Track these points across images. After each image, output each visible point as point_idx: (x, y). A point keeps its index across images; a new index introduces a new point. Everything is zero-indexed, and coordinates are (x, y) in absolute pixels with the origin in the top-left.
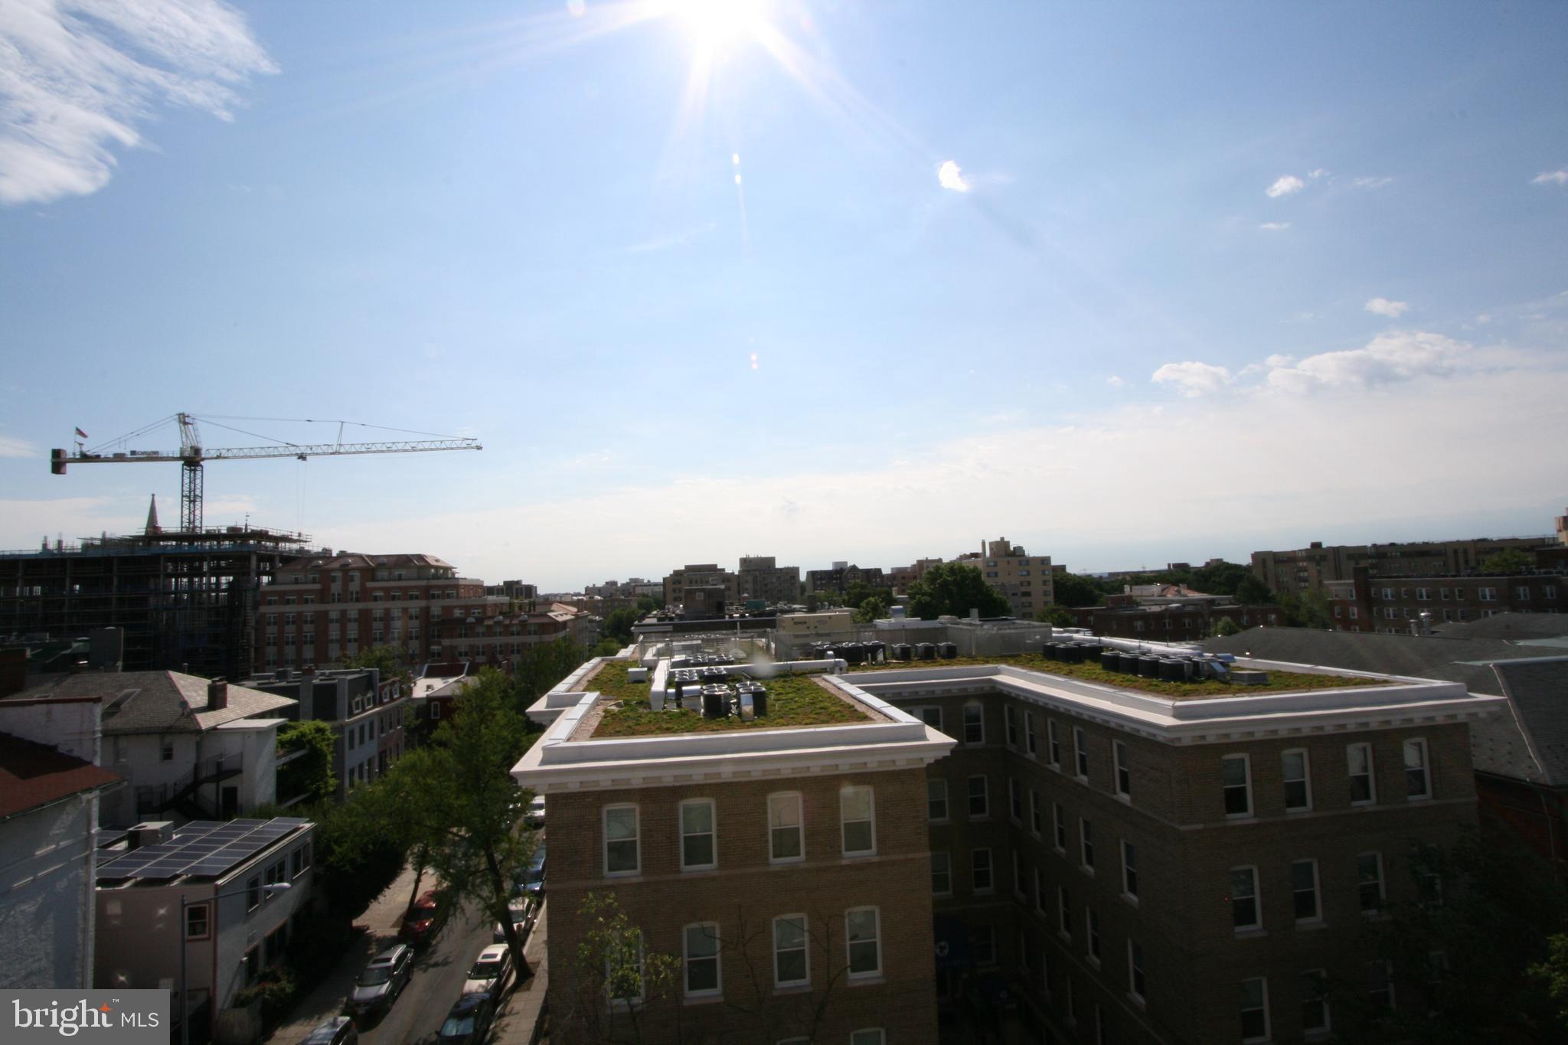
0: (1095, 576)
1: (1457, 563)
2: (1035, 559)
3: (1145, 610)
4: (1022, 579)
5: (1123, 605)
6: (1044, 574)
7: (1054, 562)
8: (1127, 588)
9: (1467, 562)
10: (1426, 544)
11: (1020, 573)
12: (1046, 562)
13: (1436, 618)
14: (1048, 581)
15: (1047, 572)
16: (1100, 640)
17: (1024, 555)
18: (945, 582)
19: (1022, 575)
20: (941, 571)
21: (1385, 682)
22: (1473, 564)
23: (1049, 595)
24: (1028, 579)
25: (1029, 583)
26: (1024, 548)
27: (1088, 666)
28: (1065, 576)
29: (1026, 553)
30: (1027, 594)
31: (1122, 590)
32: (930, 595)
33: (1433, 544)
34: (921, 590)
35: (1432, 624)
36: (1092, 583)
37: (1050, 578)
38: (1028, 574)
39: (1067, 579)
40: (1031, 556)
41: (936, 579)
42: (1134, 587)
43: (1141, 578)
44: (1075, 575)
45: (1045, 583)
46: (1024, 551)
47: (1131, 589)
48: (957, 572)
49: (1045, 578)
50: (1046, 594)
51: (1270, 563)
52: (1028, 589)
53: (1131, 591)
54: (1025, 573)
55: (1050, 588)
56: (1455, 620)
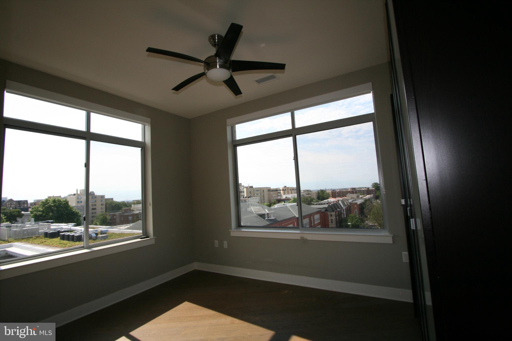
2: (99, 196)
4: (93, 203)
6: (102, 201)
7: (106, 197)
8: (133, 205)
11: (92, 201)
12: (103, 197)
14: (104, 204)
15: (103, 201)
17: (94, 195)
18: (50, 206)
19: (93, 202)
20: (48, 201)
23: (104, 209)
24: (95, 203)
25: (95, 205)
26: (94, 192)
28: (112, 202)
29: (95, 194)
30: (95, 209)
31: (131, 206)
32: (42, 211)
34: (37, 209)
37: (104, 203)
38: (96, 201)
40: (98, 195)
41: (46, 205)
42: (135, 205)
45: (102, 205)
46: (94, 193)
47: (134, 205)
48: (57, 202)
49: (102, 203)
50: (102, 209)
52: (95, 207)
53: (134, 206)
54: (94, 201)
55: (104, 206)
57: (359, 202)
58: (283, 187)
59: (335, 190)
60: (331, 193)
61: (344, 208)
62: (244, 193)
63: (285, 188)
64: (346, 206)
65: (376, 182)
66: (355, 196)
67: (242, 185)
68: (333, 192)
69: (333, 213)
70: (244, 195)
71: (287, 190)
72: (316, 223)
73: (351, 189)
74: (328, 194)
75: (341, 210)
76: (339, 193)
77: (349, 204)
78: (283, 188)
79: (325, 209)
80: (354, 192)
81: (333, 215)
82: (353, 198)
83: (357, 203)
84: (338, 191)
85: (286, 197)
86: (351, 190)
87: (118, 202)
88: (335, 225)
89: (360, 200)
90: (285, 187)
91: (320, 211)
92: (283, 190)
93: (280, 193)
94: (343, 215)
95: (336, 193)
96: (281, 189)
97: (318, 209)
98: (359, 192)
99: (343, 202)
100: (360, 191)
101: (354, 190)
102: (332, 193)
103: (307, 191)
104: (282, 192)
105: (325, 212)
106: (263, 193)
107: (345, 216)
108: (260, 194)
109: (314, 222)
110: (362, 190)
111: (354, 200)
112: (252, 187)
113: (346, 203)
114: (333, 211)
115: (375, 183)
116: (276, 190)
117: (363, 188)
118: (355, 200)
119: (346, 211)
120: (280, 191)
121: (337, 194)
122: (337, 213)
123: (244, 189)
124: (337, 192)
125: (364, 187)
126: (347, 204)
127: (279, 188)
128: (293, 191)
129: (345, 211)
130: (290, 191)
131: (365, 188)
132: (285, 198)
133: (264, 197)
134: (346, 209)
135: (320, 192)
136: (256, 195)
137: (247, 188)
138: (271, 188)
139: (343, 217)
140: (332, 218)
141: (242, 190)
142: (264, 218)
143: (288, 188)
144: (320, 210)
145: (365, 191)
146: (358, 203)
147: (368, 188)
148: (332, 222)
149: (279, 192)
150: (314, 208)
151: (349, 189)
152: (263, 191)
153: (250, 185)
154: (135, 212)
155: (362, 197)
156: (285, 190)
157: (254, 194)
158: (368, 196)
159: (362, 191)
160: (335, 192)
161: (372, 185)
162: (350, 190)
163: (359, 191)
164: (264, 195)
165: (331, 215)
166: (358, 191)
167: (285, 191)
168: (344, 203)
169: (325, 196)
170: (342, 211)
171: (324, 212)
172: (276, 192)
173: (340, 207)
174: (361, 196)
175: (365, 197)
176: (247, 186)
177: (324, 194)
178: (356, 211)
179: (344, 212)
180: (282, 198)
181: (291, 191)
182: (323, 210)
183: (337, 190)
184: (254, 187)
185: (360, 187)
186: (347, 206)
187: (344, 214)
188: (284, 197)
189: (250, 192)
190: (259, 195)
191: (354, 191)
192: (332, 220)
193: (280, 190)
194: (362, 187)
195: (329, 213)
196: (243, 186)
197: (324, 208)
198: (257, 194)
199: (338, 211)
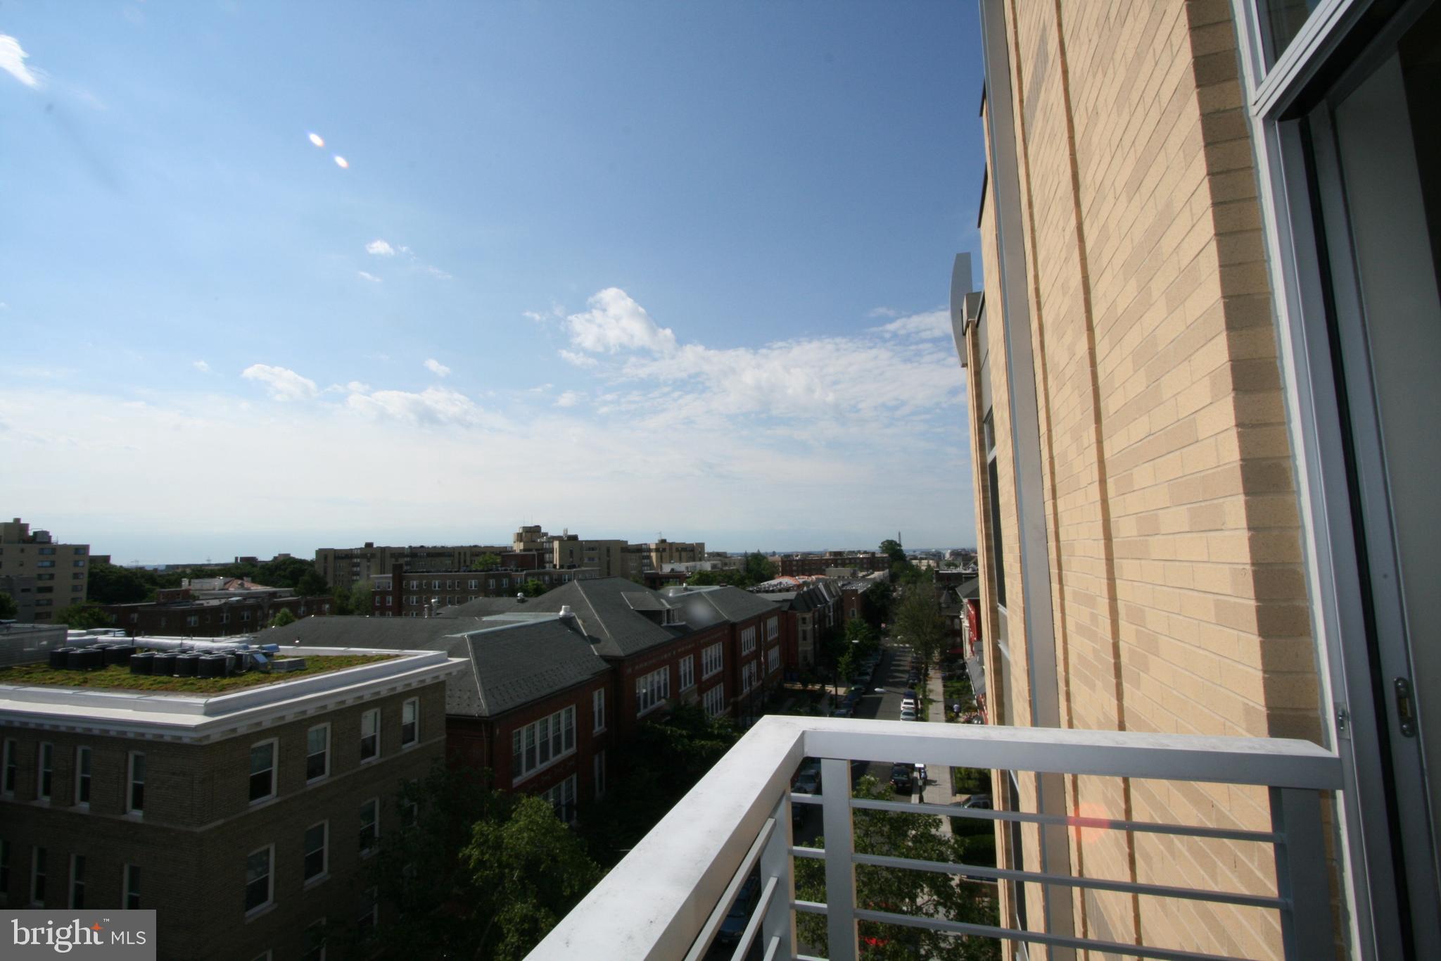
0: (147, 569)
1: (459, 562)
2: (65, 547)
3: (202, 604)
4: (42, 571)
5: (177, 600)
6: (76, 565)
8: (185, 582)
9: (465, 562)
10: (443, 547)
11: (39, 564)
12: (81, 551)
13: (442, 603)
14: (82, 574)
15: (81, 564)
16: (133, 640)
17: (49, 542)
19: (42, 567)
21: (397, 656)
22: (468, 563)
23: (80, 590)
24: (50, 571)
25: (51, 577)
26: (50, 534)
27: (115, 671)
28: (107, 569)
29: (53, 540)
30: (47, 590)
31: (179, 584)
33: (447, 548)
35: (438, 607)
36: (143, 576)
37: (84, 570)
38: (53, 565)
39: (110, 572)
40: (60, 543)
42: (192, 581)
43: (202, 571)
44: (121, 567)
45: (77, 576)
46: (50, 537)
47: (190, 582)
49: (78, 570)
50: (75, 589)
51: (331, 559)
52: (48, 584)
53: (190, 585)
54: (47, 564)
55: (83, 582)
56: (453, 604)
57: (861, 587)
58: (657, 542)
59: (792, 555)
60: (780, 564)
61: (831, 601)
62: (551, 555)
63: (663, 546)
64: (834, 597)
65: (890, 539)
66: (846, 571)
67: (543, 530)
68: (786, 559)
69: (808, 616)
70: (551, 560)
71: (668, 550)
72: (769, 639)
73: (831, 553)
74: (773, 565)
75: (824, 608)
76: (800, 563)
77: (840, 594)
78: (656, 544)
79: (789, 604)
80: (839, 562)
81: (808, 620)
82: (843, 577)
83: (857, 590)
84: (797, 558)
85: (672, 570)
86: (832, 557)
87: (127, 570)
88: (812, 647)
89: (860, 584)
90: (664, 541)
91: (780, 608)
92: (657, 550)
93: (649, 557)
94: (827, 620)
95: (794, 563)
96: (651, 547)
97: (774, 603)
98: (850, 563)
99: (827, 586)
100: (853, 561)
101: (839, 557)
102: (783, 562)
103: (719, 554)
104: (653, 555)
105: (790, 611)
106: (608, 556)
107: (832, 624)
108: (599, 559)
109: (766, 637)
110: (859, 558)
111: (845, 582)
112: (574, 538)
113: (833, 590)
114: (809, 610)
115: (888, 541)
116: (640, 550)
117: (859, 552)
118: (849, 583)
119: (834, 611)
120: (648, 554)
121: (795, 566)
122: (817, 614)
123: (551, 545)
124: (796, 560)
125: (863, 549)
126: (837, 592)
127: (646, 544)
128: (684, 554)
129: (832, 610)
130: (676, 555)
131: (865, 552)
132: (671, 572)
133: (609, 568)
134: (833, 605)
135: (750, 558)
136: (586, 561)
137: (559, 538)
138: (629, 543)
139: (827, 626)
140: (805, 628)
141: (547, 546)
142: (660, 623)
143: (671, 544)
144: (778, 605)
145: (865, 561)
146: (860, 591)
147: (873, 554)
148: (805, 639)
149: (645, 554)
150: (765, 602)
151: (825, 554)
152: (608, 550)
153: (570, 533)
154: (205, 603)
155: (864, 576)
156: (664, 550)
157: (580, 559)
158: (877, 575)
159: (858, 561)
160: (791, 561)
161: (880, 547)
162: (828, 556)
163: (850, 559)
164: (609, 563)
165: (804, 619)
166: (847, 561)
167: (664, 554)
168: (830, 589)
169: (764, 570)
170: (827, 611)
171: (786, 612)
172: (638, 554)
173: (822, 599)
174: (861, 574)
175: (872, 576)
176: (561, 533)
177: (762, 566)
178: (853, 611)
179: (830, 612)
180: (660, 573)
181: (678, 554)
182: (786, 607)
183: (797, 556)
184: (580, 538)
185: (852, 550)
186: (836, 598)
187: (830, 617)
188: (667, 568)
189: (571, 552)
190: (597, 561)
191: (839, 559)
192: (804, 632)
193: (650, 550)
194: (856, 550)
195: (799, 615)
196: (546, 534)
197: (785, 601)
198: (591, 559)
199: (819, 611)
